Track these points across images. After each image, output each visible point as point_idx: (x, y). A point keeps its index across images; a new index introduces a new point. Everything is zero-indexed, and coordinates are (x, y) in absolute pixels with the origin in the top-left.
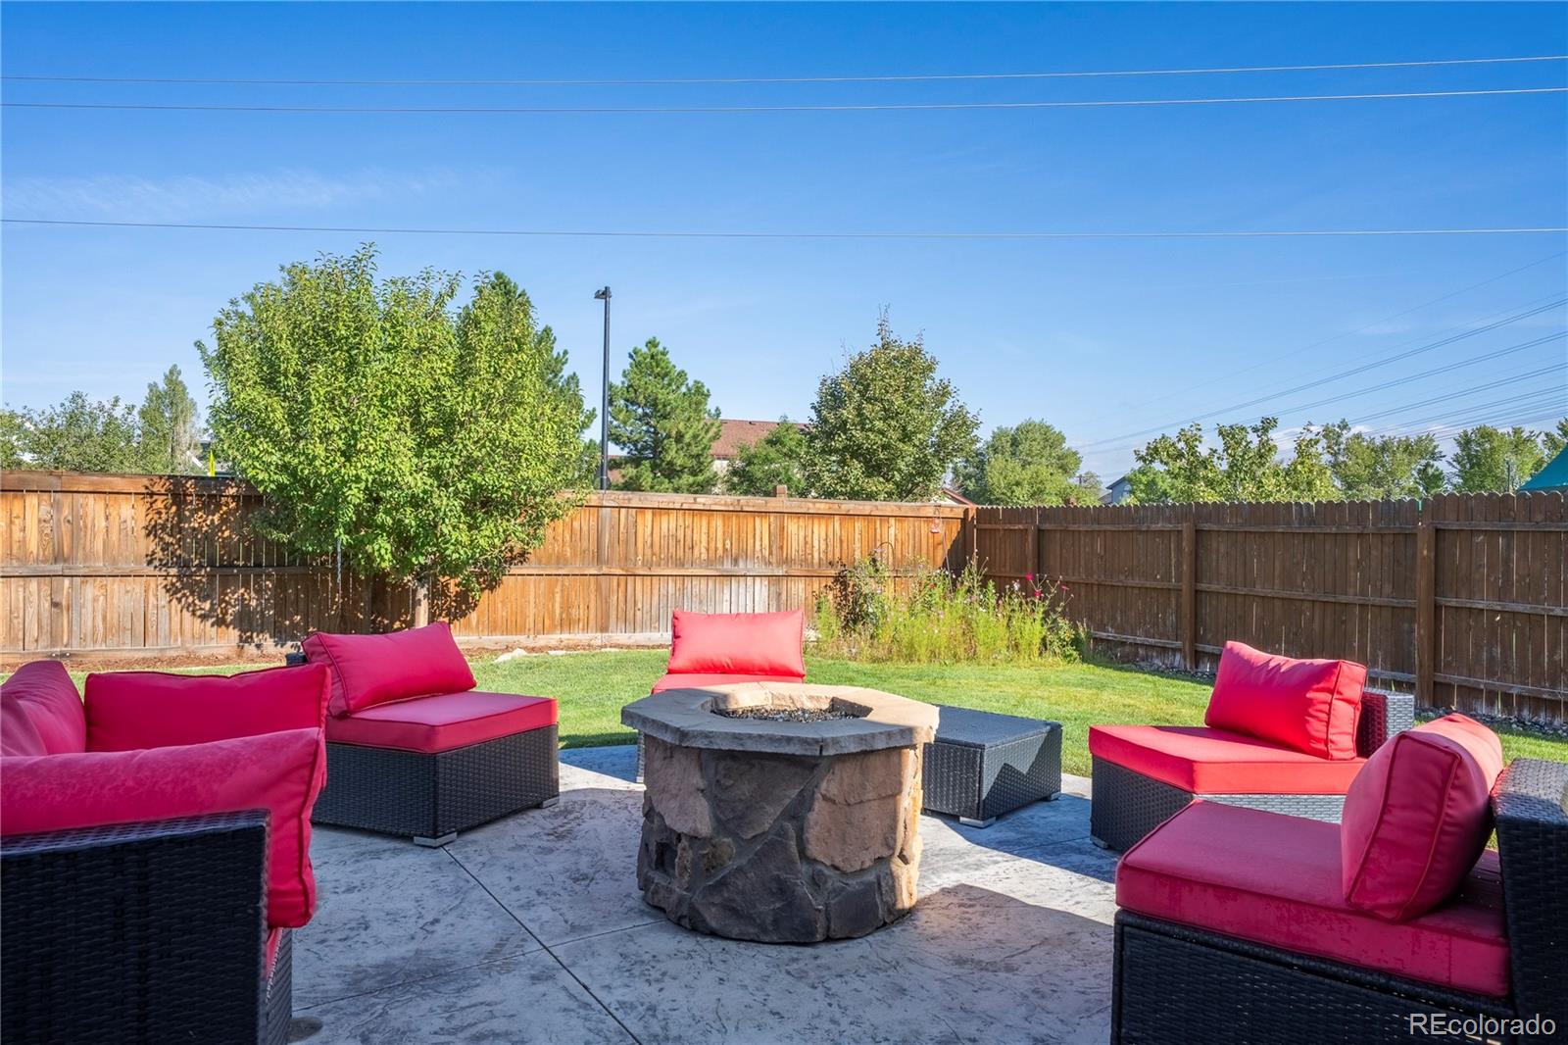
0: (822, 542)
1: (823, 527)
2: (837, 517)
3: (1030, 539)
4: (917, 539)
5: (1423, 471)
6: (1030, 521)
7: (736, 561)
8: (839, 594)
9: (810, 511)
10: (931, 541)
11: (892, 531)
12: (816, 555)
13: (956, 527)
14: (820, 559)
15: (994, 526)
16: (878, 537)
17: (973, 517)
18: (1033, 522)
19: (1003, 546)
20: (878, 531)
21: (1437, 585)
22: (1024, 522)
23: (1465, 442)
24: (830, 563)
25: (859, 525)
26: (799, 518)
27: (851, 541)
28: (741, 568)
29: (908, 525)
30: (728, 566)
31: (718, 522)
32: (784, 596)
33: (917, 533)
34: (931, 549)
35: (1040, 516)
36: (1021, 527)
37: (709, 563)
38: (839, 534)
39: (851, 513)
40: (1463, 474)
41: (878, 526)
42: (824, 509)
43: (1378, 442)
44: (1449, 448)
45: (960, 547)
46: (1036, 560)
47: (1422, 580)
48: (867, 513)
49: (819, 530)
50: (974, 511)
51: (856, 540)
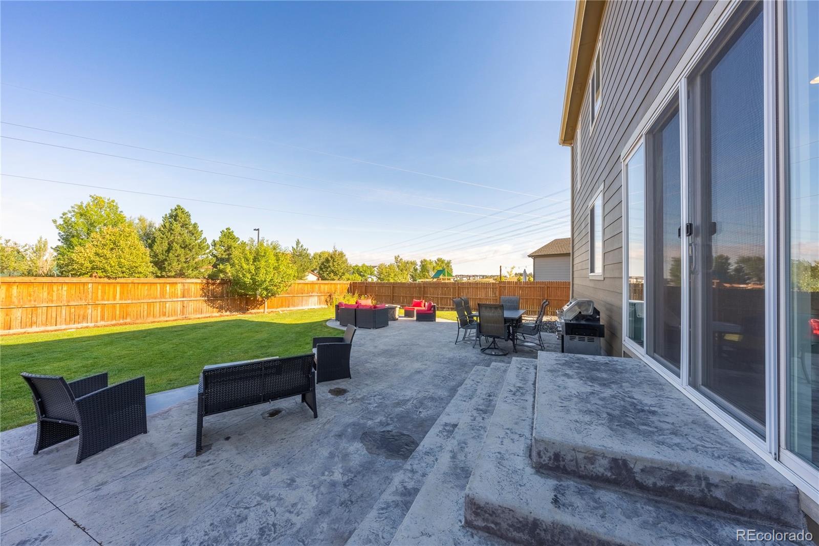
2: (329, 284)
5: (414, 268)
7: (312, 293)
8: (330, 298)
13: (349, 285)
15: (356, 285)
19: (358, 289)
21: (424, 294)
23: (422, 262)
24: (328, 293)
25: (333, 285)
26: (323, 284)
27: (331, 288)
28: (313, 294)
30: (311, 294)
31: (309, 286)
32: (320, 299)
33: (343, 286)
36: (362, 285)
37: (307, 294)
39: (332, 283)
40: (421, 269)
41: (336, 285)
42: (327, 282)
43: (406, 261)
44: (419, 264)
47: (422, 293)
48: (334, 283)
49: (326, 286)
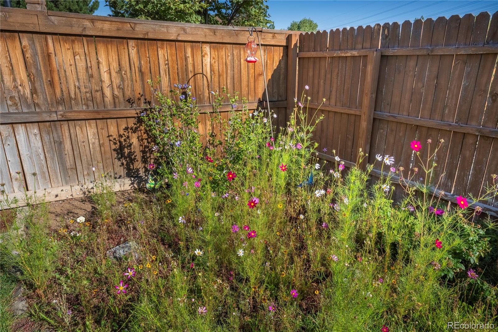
0: (114, 74)
1: (113, 56)
2: (132, 43)
3: (370, 68)
4: (236, 71)
6: (367, 45)
8: (145, 136)
9: (88, 33)
10: (252, 71)
11: (207, 60)
12: (108, 92)
13: (278, 54)
14: (114, 97)
15: (320, 54)
16: (190, 68)
17: (296, 44)
18: (373, 46)
19: (329, 76)
20: (190, 60)
22: (360, 46)
24: (129, 101)
25: (163, 52)
26: (73, 42)
27: (155, 73)
29: (226, 53)
32: (67, 145)
33: (236, 62)
34: (252, 81)
35: (385, 37)
36: (355, 53)
38: (137, 64)
39: (151, 36)
41: (189, 54)
42: (110, 31)
45: (282, 77)
46: (374, 96)
48: (172, 38)
49: (107, 58)
50: (298, 38)
51: (162, 72)
